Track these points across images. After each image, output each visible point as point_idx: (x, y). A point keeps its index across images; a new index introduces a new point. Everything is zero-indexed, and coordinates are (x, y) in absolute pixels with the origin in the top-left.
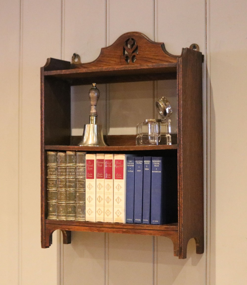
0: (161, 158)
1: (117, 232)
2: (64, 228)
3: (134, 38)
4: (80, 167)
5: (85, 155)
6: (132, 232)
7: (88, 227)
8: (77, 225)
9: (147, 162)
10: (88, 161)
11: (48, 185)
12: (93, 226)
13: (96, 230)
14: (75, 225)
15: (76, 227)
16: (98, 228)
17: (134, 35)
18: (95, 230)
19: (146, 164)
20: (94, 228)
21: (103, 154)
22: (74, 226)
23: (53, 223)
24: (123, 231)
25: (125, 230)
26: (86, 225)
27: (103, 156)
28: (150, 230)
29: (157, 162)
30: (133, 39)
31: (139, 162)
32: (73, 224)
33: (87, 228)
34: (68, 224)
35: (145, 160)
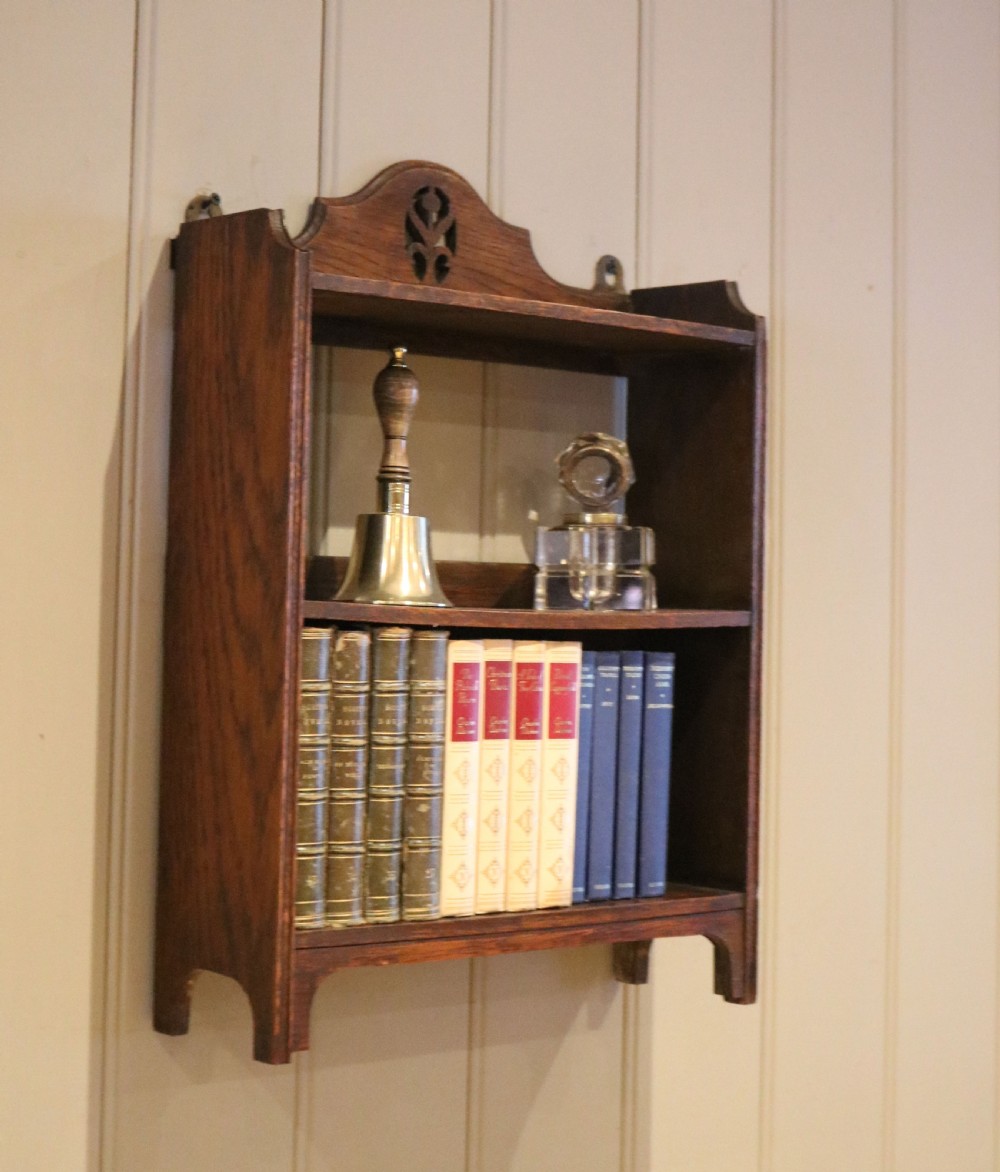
0: (671, 656)
1: (566, 941)
2: (375, 956)
3: (444, 188)
4: (434, 691)
5: (447, 645)
6: (611, 934)
7: (464, 941)
8: (427, 936)
9: (634, 671)
10: (458, 667)
11: (301, 779)
12: (484, 934)
13: (493, 945)
14: (421, 937)
15: (421, 945)
16: (499, 939)
17: (444, 180)
18: (490, 949)
19: (631, 679)
20: (486, 940)
21: (509, 642)
22: (414, 945)
23: (326, 945)
24: (585, 936)
25: (589, 931)
26: (460, 932)
27: (509, 649)
28: (667, 917)
29: (664, 672)
30: (439, 192)
31: (610, 672)
32: (411, 937)
33: (462, 943)
34: (392, 939)
35: (627, 665)
